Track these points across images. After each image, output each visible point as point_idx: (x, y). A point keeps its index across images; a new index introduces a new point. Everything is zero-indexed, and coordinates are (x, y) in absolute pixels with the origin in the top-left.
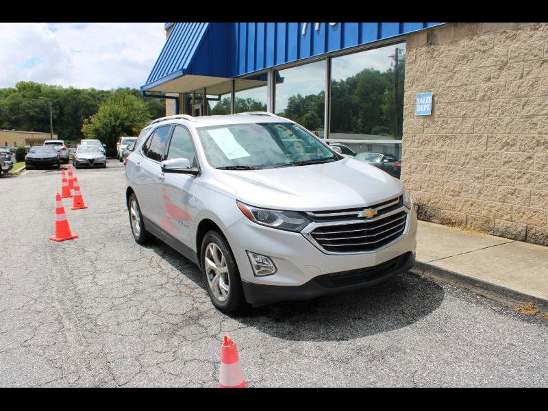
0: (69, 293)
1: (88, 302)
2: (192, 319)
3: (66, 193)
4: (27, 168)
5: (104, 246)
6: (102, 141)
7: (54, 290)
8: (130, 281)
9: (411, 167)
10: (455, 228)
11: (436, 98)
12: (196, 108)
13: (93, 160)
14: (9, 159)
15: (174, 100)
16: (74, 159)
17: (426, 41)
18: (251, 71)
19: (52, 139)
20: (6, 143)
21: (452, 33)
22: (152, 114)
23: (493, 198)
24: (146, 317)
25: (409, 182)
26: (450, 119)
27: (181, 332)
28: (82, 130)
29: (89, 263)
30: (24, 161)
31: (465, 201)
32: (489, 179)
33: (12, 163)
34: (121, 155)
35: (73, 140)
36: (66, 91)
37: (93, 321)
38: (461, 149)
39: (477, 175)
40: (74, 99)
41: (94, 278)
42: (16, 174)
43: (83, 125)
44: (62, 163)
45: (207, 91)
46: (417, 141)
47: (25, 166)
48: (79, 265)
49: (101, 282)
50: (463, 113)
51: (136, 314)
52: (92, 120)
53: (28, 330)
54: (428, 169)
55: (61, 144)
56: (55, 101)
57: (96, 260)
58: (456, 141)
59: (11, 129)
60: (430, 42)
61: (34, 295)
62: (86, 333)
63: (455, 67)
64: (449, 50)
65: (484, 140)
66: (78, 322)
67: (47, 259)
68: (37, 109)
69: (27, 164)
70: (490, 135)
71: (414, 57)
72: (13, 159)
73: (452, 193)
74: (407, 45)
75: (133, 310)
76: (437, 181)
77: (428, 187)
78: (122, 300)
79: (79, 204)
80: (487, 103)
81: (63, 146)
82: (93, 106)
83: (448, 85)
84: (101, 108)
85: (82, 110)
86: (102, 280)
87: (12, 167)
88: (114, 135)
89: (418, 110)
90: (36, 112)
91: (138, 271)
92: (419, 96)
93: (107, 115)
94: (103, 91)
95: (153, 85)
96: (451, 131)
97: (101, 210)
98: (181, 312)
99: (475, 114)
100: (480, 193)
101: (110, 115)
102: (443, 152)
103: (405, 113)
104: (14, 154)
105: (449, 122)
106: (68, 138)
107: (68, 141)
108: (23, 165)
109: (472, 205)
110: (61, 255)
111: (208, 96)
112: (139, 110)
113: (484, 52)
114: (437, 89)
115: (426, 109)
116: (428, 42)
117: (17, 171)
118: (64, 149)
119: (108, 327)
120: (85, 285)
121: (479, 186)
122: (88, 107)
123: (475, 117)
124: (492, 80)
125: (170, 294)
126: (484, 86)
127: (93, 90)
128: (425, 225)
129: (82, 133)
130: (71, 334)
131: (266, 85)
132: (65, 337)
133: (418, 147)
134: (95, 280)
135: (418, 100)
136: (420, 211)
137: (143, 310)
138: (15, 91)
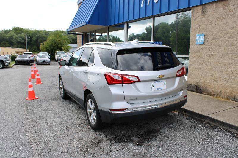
0: (34, 128)
1: (44, 133)
2: (95, 144)
3: (33, 76)
4: (16, 64)
5: (51, 103)
6: (49, 53)
7: (28, 126)
8: (63, 122)
9: (193, 68)
10: (215, 97)
11: (206, 37)
12: (91, 39)
13: (45, 61)
14: (8, 60)
15: (81, 36)
16: (36, 61)
17: (201, 10)
18: (117, 23)
19: (27, 52)
20: (7, 53)
21: (215, 7)
22: (70, 41)
23: (234, 84)
24: (73, 142)
25: (192, 75)
26: (213, 46)
27: (90, 151)
28: (40, 48)
29: (44, 112)
30: (15, 61)
31: (220, 85)
32: (232, 75)
33: (9, 62)
34: (57, 59)
35: (36, 52)
36: (33, 31)
37: (47, 144)
38: (218, 61)
39: (226, 73)
40: (36, 34)
41: (47, 120)
42: (11, 67)
43: (41, 46)
44: (31, 62)
45: (96, 32)
46: (196, 56)
47: (15, 63)
48: (39, 113)
49: (50, 122)
50: (219, 43)
51: (68, 141)
52: (44, 44)
53: (15, 149)
54: (201, 70)
55: (31, 54)
56: (28, 35)
57: (47, 110)
58: (216, 57)
59: (9, 47)
60: (203, 10)
61: (18, 128)
62: (43, 151)
63: (216, 22)
64: (213, 14)
65: (230, 56)
66: (39, 144)
67: (24, 109)
68: (21, 39)
69: (16, 62)
70: (233, 54)
71: (195, 18)
72: (10, 60)
73: (213, 81)
74: (192, 12)
75: (66, 138)
76: (206, 75)
77: (201, 77)
78: (60, 132)
79: (39, 82)
80: (232, 39)
81: (32, 55)
82: (45, 37)
83: (212, 30)
84: (48, 38)
85: (40, 39)
86: (50, 121)
87: (9, 64)
88: (54, 50)
89: (197, 42)
90: (20, 40)
91: (67, 117)
92: (198, 36)
93: (51, 41)
94: (49, 31)
95: (72, 29)
96: (214, 52)
97: (49, 85)
98: (90, 140)
99: (226, 44)
100: (227, 81)
101: (52, 42)
102: (209, 61)
103: (191, 43)
104: (10, 58)
105: (212, 48)
106: (34, 51)
107: (34, 52)
108: (14, 63)
109: (223, 86)
110: (31, 108)
111: (96, 34)
112: (64, 39)
113: (231, 15)
114: (207, 32)
115: (201, 42)
116: (202, 10)
117: (12, 66)
118: (32, 56)
119: (54, 148)
120: (42, 123)
121: (227, 78)
122: (42, 38)
123: (226, 45)
124: (235, 28)
125: (84, 130)
126: (230, 31)
127: (45, 31)
128: (200, 95)
129: (40, 49)
130: (36, 151)
131: (124, 29)
132: (33, 153)
133: (196, 59)
134: (47, 121)
135: (197, 37)
136: (197, 89)
137: (71, 138)
138: (11, 31)
